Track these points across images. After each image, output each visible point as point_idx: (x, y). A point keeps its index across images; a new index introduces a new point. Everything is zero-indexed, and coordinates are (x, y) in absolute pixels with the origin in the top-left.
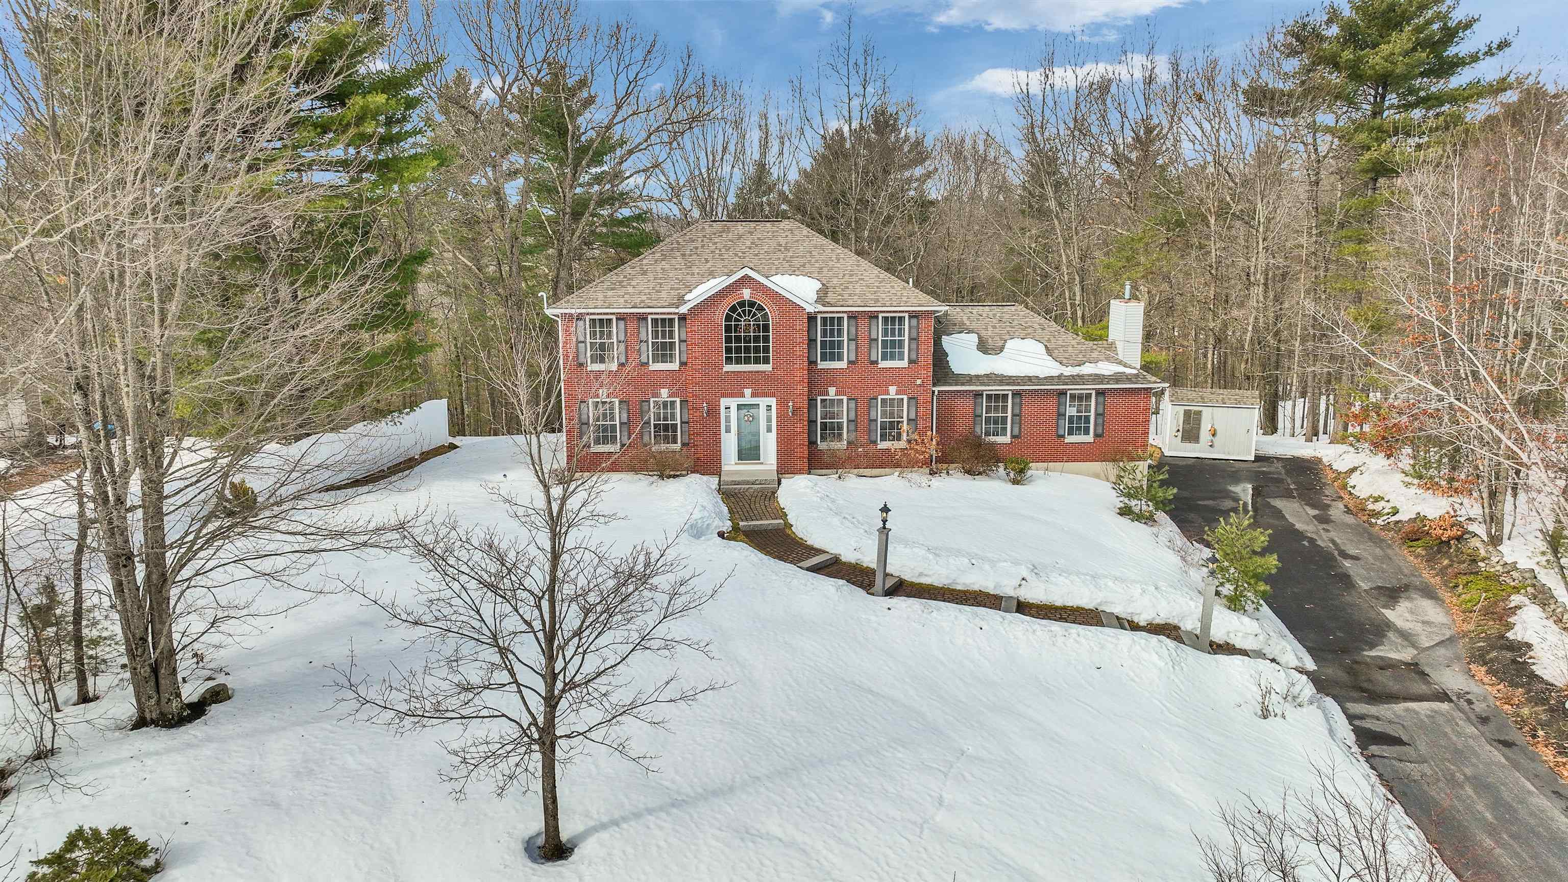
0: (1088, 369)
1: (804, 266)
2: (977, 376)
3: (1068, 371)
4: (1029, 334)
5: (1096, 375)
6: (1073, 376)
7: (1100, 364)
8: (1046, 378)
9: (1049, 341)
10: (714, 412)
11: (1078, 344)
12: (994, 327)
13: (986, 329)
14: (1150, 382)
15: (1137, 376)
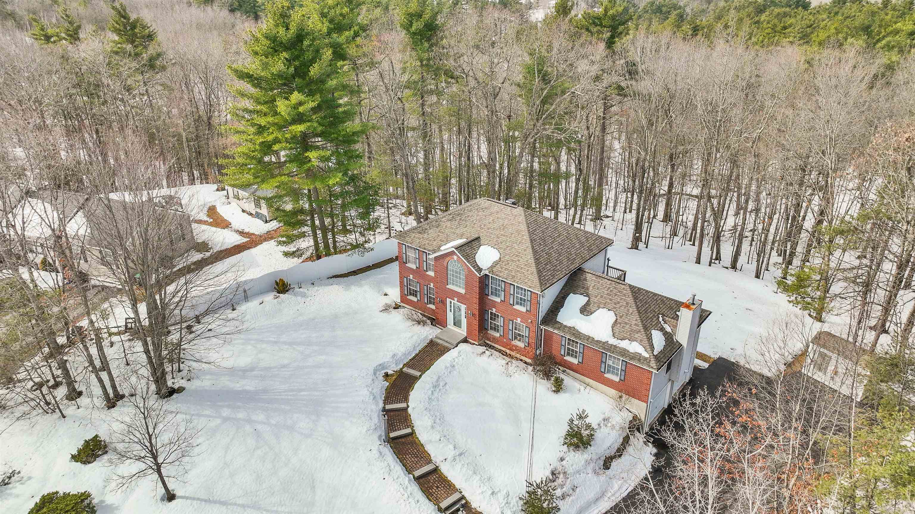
0: (624, 344)
1: (501, 243)
2: (566, 326)
3: (613, 341)
4: (615, 308)
5: (625, 350)
6: (612, 345)
7: (635, 344)
8: (597, 341)
9: (621, 317)
10: (444, 303)
11: (636, 324)
12: (602, 297)
13: (596, 297)
14: (649, 366)
15: (646, 359)
